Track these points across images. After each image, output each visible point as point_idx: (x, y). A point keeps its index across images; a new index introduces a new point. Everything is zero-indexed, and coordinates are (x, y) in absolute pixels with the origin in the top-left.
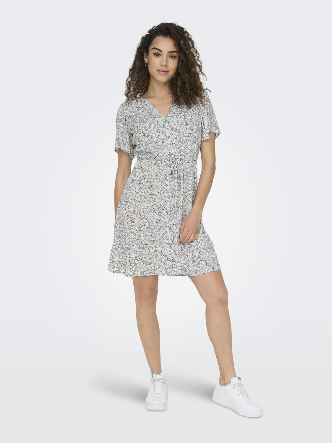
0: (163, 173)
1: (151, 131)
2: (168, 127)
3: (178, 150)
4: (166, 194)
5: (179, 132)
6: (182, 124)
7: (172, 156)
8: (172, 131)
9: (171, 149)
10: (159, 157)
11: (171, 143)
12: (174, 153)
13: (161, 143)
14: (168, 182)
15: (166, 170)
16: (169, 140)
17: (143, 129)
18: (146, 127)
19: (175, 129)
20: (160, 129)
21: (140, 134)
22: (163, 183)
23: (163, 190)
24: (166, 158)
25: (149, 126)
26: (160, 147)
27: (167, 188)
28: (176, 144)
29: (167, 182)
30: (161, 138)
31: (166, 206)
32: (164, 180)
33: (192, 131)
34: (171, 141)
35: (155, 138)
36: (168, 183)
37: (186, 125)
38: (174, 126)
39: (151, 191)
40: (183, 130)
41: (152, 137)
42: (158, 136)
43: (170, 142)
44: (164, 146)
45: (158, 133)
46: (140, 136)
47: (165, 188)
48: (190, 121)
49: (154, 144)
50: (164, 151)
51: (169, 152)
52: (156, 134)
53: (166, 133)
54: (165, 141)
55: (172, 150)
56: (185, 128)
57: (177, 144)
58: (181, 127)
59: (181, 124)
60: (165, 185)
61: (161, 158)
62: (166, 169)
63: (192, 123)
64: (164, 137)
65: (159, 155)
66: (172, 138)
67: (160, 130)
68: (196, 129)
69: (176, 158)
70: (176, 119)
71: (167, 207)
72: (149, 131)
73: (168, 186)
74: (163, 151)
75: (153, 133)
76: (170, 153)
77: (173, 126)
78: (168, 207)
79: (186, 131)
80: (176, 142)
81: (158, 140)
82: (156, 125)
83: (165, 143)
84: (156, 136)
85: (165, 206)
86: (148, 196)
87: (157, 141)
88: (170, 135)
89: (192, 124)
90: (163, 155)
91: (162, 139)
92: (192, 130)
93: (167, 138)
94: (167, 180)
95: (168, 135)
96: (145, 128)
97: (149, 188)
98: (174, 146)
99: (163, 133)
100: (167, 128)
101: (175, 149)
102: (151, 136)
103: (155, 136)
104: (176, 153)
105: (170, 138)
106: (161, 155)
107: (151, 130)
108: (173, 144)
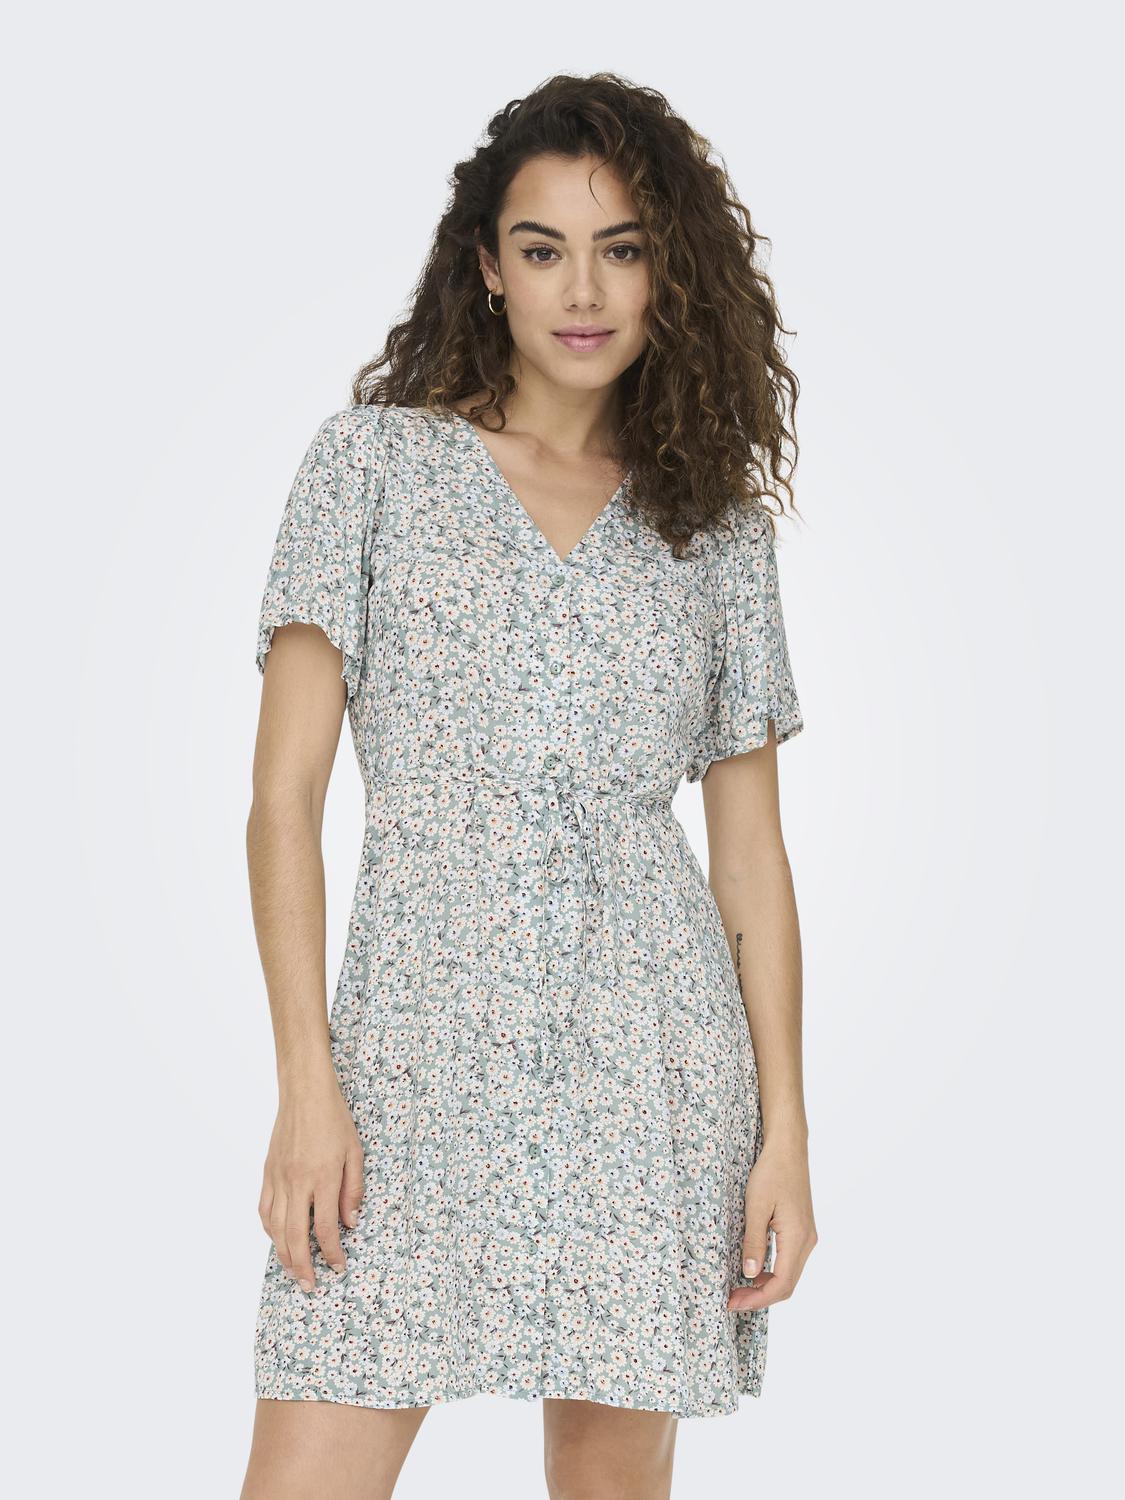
0: (501, 853)
1: (475, 612)
2: (564, 616)
3: (593, 742)
4: (513, 965)
5: (613, 656)
6: (638, 624)
7: (559, 766)
8: (578, 645)
9: (559, 733)
10: (490, 761)
11: (562, 700)
12: (569, 755)
13: (513, 691)
14: (523, 902)
15: (516, 838)
16: (555, 681)
17: (440, 591)
18: (457, 587)
19: (597, 639)
20: (524, 616)
21: (413, 616)
22: (501, 904)
23: (496, 943)
24: (523, 775)
25: (471, 585)
26: (503, 706)
28: (588, 709)
29: (519, 901)
30: (516, 663)
31: (512, 1028)
32: (504, 891)
33: (675, 667)
34: (564, 688)
35: (488, 655)
37: (655, 633)
39: (446, 945)
40: (632, 654)
41: (473, 646)
42: (505, 650)
43: (562, 693)
44: (522, 710)
45: (510, 638)
46: (412, 625)
47: (510, 932)
48: (680, 614)
49: (476, 686)
50: (520, 732)
51: (547, 743)
52: (499, 637)
53: (549, 645)
54: (534, 685)
55: (564, 737)
56: (646, 649)
57: (594, 712)
58: (629, 635)
59: (633, 620)
60: (509, 918)
61: (497, 772)
62: (519, 834)
63: (685, 626)
64: (535, 662)
65: (493, 752)
66: (575, 679)
67: (523, 620)
68: (698, 661)
69: (576, 781)
70: (612, 589)
71: (517, 1036)
72: (469, 612)
73: (524, 926)
74: (514, 735)
75: (481, 626)
76: (549, 752)
77: (591, 618)
78: (524, 1034)
79: (649, 663)
80: (590, 703)
81: (502, 670)
82: (509, 590)
83: (530, 694)
84: (496, 646)
87: (495, 672)
88: (567, 662)
89: (686, 634)
90: (511, 756)
91: (523, 669)
92: (679, 661)
93: (548, 672)
94: (521, 892)
95: (557, 656)
96: (452, 592)
98: (574, 720)
99: (531, 642)
100: (560, 620)
101: (579, 737)
102: (468, 639)
103: (490, 648)
104: (580, 755)
105: (564, 677)
106: (504, 754)
107: (480, 610)
108: (573, 709)
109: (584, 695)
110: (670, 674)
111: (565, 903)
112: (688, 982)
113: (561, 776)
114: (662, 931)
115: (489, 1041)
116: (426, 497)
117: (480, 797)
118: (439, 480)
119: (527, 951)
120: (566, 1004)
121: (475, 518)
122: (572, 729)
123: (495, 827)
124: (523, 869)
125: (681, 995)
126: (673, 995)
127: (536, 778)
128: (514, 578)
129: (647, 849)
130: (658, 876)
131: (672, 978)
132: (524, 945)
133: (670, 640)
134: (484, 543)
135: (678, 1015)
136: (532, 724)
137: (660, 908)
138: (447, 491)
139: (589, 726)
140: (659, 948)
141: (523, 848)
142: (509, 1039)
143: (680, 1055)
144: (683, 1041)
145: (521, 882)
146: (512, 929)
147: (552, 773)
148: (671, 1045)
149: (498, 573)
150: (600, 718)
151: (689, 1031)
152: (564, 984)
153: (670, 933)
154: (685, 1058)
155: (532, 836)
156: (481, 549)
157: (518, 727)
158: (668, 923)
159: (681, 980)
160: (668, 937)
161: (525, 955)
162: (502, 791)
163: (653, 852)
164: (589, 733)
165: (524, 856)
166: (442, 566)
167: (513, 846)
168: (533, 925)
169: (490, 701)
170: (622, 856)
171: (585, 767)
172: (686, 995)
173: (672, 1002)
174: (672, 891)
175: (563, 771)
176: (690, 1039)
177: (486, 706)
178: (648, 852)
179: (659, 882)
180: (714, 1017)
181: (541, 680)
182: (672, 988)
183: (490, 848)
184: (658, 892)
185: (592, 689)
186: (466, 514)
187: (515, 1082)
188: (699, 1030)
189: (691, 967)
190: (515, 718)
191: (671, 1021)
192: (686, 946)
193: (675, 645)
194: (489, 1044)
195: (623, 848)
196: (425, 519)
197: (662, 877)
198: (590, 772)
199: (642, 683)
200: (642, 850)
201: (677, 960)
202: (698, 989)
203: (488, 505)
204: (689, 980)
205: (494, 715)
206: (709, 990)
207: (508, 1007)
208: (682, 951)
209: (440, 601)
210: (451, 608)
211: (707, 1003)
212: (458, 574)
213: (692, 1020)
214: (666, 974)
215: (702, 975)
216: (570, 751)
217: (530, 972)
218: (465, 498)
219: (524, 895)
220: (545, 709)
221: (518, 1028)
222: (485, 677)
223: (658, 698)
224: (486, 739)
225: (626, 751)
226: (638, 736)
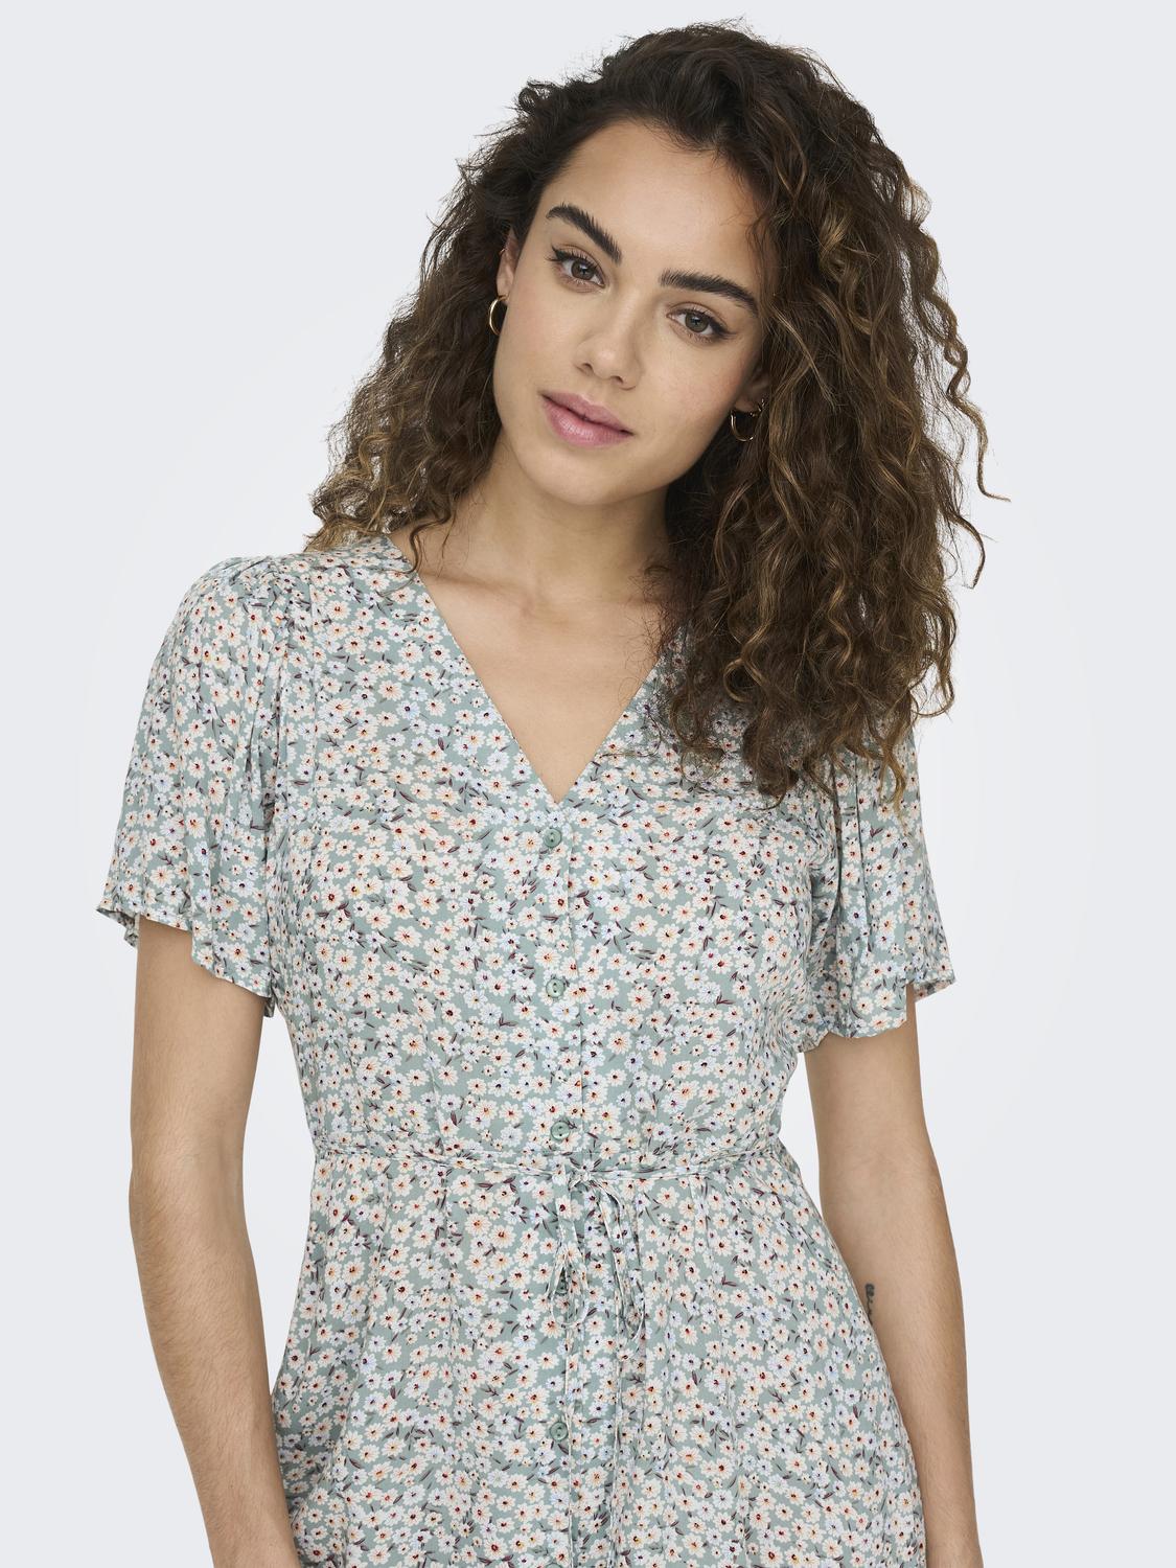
0: (487, 1275)
1: (417, 915)
2: (561, 902)
3: (627, 1095)
5: (646, 955)
6: (682, 899)
7: (575, 1136)
8: (587, 944)
9: (569, 1087)
10: (466, 1133)
11: (569, 1037)
12: (588, 1117)
13: (491, 1027)
14: (524, 1348)
15: (512, 1250)
16: (555, 1009)
17: (360, 885)
18: (384, 878)
19: (617, 931)
20: (496, 908)
21: (321, 921)
22: (490, 1354)
23: (483, 1412)
24: (519, 1151)
25: (407, 871)
26: (478, 1050)
27: (517, 1401)
28: (611, 1046)
29: (518, 1348)
30: (491, 984)
31: (507, 1537)
32: (495, 1333)
33: (749, 961)
34: (570, 1018)
35: (444, 977)
36: (530, 1362)
37: (711, 911)
38: (608, 902)
40: (676, 948)
41: (419, 966)
42: (471, 966)
43: (567, 1027)
44: (507, 1055)
45: (477, 946)
46: (321, 934)
48: (750, 871)
49: (433, 1026)
50: (508, 1087)
51: (551, 1102)
52: (460, 946)
53: (541, 951)
54: (522, 1016)
55: (577, 1092)
56: (697, 937)
57: (622, 1050)
58: (669, 919)
59: (673, 894)
60: (503, 1375)
61: (478, 1149)
62: (517, 1244)
63: (759, 891)
64: (521, 981)
65: (470, 1119)
66: (586, 999)
67: (495, 916)
68: (786, 942)
69: (603, 1156)
70: (639, 842)
72: (406, 915)
73: (528, 1384)
74: (499, 1093)
75: (428, 934)
76: (556, 1115)
77: (606, 896)
79: (704, 960)
80: (614, 1037)
81: (469, 996)
82: (470, 869)
83: (517, 1030)
84: (455, 961)
85: (499, 1535)
86: (374, 1450)
87: (458, 1000)
88: (571, 975)
89: (761, 903)
90: (496, 1127)
91: (503, 992)
92: (754, 950)
93: (542, 994)
94: (521, 1333)
95: (554, 966)
96: (378, 886)
97: (387, 1386)
98: (591, 1064)
99: (511, 948)
100: (555, 910)
101: (602, 1091)
102: (410, 957)
103: (447, 964)
104: (606, 1117)
105: (569, 1000)
106: (487, 1120)
107: (424, 909)
108: (588, 1049)
109: (601, 1026)
110: (743, 972)
112: (793, 1438)
113: (579, 1150)
114: (751, 1360)
116: (340, 716)
117: (455, 1187)
118: (361, 683)
119: (532, 1422)
120: (596, 1493)
121: (414, 748)
122: (590, 1079)
123: (479, 1234)
124: (525, 1298)
125: (783, 1456)
126: (771, 1455)
127: (540, 1155)
128: (478, 847)
129: (724, 1240)
130: (742, 1278)
131: (769, 1429)
132: (527, 1413)
133: (735, 919)
134: (427, 794)
135: (779, 1485)
136: (526, 1075)
137: (747, 1327)
138: (372, 701)
139: (617, 1072)
140: (747, 1386)
141: (524, 1266)
143: (785, 1547)
144: (788, 1524)
145: (521, 1319)
146: (508, 1392)
147: (565, 1147)
148: (769, 1532)
149: (451, 843)
150: (633, 1055)
151: (797, 1512)
152: (592, 1465)
153: (763, 1363)
154: (793, 1550)
155: (537, 1247)
156: (422, 804)
157: (504, 1081)
158: (760, 1349)
159: (782, 1435)
160: (762, 1369)
161: (530, 1429)
162: (490, 1178)
163: (733, 1244)
164: (619, 1082)
165: (526, 1279)
166: (360, 842)
167: (508, 1262)
168: (541, 1381)
169: (456, 1045)
170: (682, 1252)
171: (617, 1133)
172: (791, 1457)
173: (770, 1467)
174: (766, 1301)
175: (581, 1142)
176: (799, 1522)
177: (451, 1054)
178: (727, 1243)
179: (745, 1287)
180: (837, 1483)
181: (532, 1008)
182: (770, 1446)
183: (471, 1268)
184: (743, 1304)
185: (614, 1013)
186: (401, 738)
188: (813, 1508)
189: (798, 1415)
190: (497, 1069)
191: (768, 1496)
192: (789, 1383)
193: (743, 926)
195: (684, 1240)
196: (337, 756)
197: (749, 1280)
198: (625, 1140)
199: (695, 993)
200: (715, 1243)
201: (775, 1404)
202: (810, 1445)
203: (437, 720)
204: (794, 1435)
205: (464, 1064)
208: (783, 1392)
209: (358, 901)
210: (377, 911)
211: (825, 1464)
212: (385, 855)
213: (801, 1495)
214: (760, 1424)
215: (817, 1422)
216: (590, 1112)
217: (538, 1452)
218: (401, 710)
219: (526, 1338)
220: (543, 1052)
222: (444, 1010)
223: (723, 1015)
224: (457, 1102)
225: (674, 1103)
226: (691, 1078)
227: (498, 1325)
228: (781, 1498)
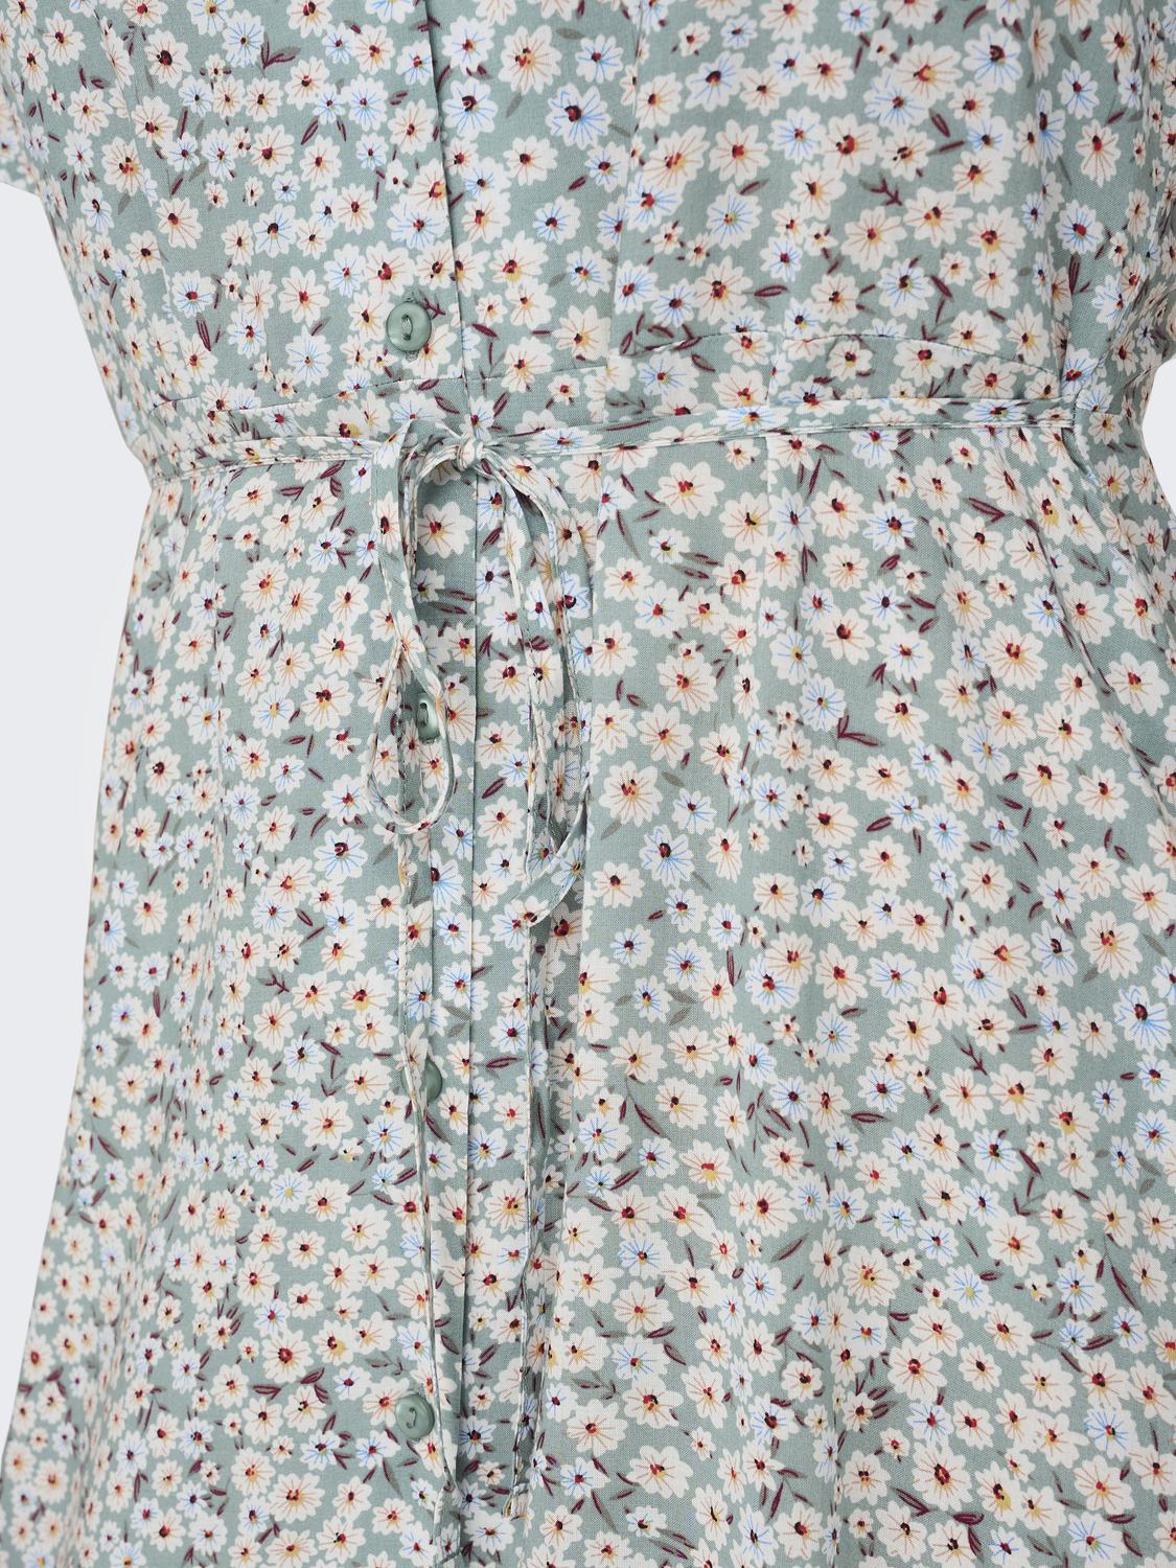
111: (491, 873)
112: (1008, 1172)
113: (454, 371)
114: (910, 951)
115: (243, 1381)
119: (359, 1055)
120: (511, 1244)
122: (467, 174)
124: (339, 751)
125: (981, 1217)
126: (956, 1211)
127: (371, 394)
129: (851, 619)
130: (894, 727)
131: (952, 1143)
132: (347, 1034)
135: (972, 1295)
136: (325, 185)
137: (901, 858)
139: (529, 145)
140: (898, 1019)
141: (336, 671)
142: (301, 1366)
143: (976, 1460)
144: (986, 1401)
145: (331, 804)
146: (305, 981)
147: (422, 368)
148: (940, 1413)
150: (570, 94)
152: (500, 1174)
153: (941, 961)
154: (995, 1473)
157: (283, 214)
158: (934, 920)
159: (981, 1161)
160: (939, 979)
161: (354, 1072)
163: (874, 632)
164: (535, 174)
165: (342, 704)
167: (304, 665)
168: (375, 957)
169: (188, 140)
170: (730, 641)
171: (539, 316)
172: (1001, 1223)
173: (952, 1243)
174: (950, 791)
175: (457, 351)
176: (1015, 1402)
177: (179, 165)
178: (858, 628)
179: (901, 751)
180: (1126, 1313)
182: (953, 1187)
184: (893, 796)
187: (326, 1511)
188: (1054, 1368)
189: (1026, 1111)
190: (267, 182)
191: (944, 1317)
192: (1005, 1022)
194: (243, 1391)
195: (735, 609)
197: (911, 731)
198: (564, 335)
200: (824, 623)
201: (965, 1076)
202: (1054, 1199)
205: (212, 189)
206: (1108, 1200)
207: (297, 1260)
208: (986, 1043)
211: (1094, 1257)
213: (1022, 1329)
214: (931, 1125)
215: (1077, 1141)
216: (475, 265)
217: (374, 1128)
219: (341, 848)
220: (355, 116)
221: (330, 1328)
222: (152, 52)
224: (206, 289)
225: (648, 200)
226: (682, 121)
227: (286, 818)
228: (973, 1331)
